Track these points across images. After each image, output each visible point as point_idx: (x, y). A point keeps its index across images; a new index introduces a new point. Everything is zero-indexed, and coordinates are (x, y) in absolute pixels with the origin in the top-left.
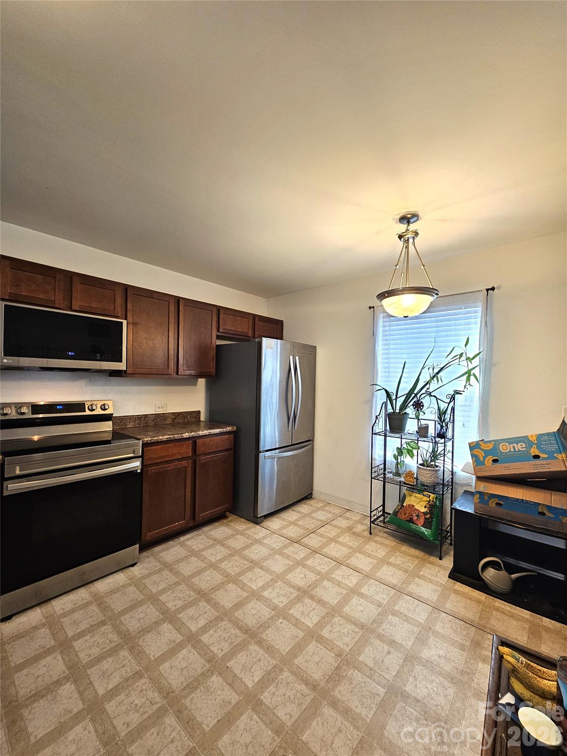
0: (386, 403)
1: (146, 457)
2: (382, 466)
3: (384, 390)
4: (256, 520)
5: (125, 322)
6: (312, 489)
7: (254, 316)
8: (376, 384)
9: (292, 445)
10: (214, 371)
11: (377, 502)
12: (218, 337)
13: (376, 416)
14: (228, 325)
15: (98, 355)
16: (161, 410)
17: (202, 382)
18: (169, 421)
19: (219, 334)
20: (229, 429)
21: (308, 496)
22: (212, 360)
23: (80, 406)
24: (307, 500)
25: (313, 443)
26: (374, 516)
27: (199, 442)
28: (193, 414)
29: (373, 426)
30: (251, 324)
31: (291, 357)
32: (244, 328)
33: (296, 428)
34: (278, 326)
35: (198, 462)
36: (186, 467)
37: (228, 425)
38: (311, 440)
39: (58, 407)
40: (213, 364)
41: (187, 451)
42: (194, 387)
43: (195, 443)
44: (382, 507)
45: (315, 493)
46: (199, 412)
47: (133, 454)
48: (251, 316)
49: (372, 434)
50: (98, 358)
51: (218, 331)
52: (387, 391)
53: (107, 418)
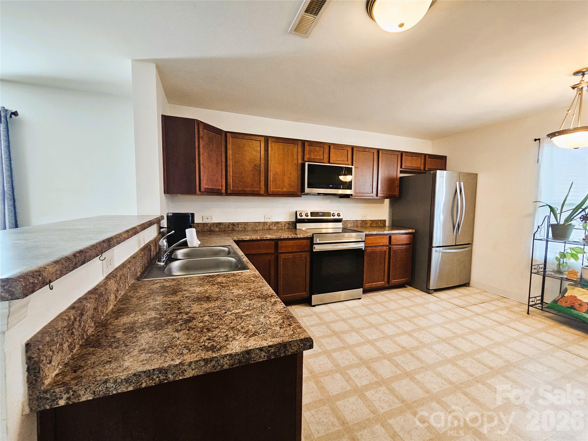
0: (549, 217)
1: (366, 242)
2: (543, 266)
3: (548, 206)
4: (428, 291)
5: (353, 167)
6: (470, 281)
7: (425, 155)
8: (539, 201)
9: (456, 245)
10: (398, 194)
11: (536, 292)
12: (401, 172)
13: (538, 226)
14: (408, 163)
15: (342, 186)
16: (364, 218)
17: (387, 201)
18: (369, 225)
19: (401, 169)
20: (410, 231)
21: (466, 285)
22: (397, 187)
23: (328, 214)
24: (465, 287)
25: (472, 246)
26: (532, 301)
27: (393, 237)
28: (382, 222)
29: (535, 233)
30: (423, 161)
31: (458, 183)
32: (418, 164)
33: (459, 234)
34: (443, 160)
35: (392, 249)
36: (385, 251)
37: (410, 229)
38: (470, 244)
39: (320, 214)
40: (397, 190)
41: (386, 241)
42: (382, 204)
43: (390, 237)
44: (540, 298)
45: (472, 283)
46: (385, 221)
47: (361, 239)
48: (424, 155)
49: (534, 239)
50: (342, 188)
51: (401, 167)
52: (550, 207)
53: (339, 221)
